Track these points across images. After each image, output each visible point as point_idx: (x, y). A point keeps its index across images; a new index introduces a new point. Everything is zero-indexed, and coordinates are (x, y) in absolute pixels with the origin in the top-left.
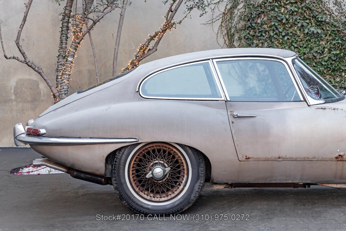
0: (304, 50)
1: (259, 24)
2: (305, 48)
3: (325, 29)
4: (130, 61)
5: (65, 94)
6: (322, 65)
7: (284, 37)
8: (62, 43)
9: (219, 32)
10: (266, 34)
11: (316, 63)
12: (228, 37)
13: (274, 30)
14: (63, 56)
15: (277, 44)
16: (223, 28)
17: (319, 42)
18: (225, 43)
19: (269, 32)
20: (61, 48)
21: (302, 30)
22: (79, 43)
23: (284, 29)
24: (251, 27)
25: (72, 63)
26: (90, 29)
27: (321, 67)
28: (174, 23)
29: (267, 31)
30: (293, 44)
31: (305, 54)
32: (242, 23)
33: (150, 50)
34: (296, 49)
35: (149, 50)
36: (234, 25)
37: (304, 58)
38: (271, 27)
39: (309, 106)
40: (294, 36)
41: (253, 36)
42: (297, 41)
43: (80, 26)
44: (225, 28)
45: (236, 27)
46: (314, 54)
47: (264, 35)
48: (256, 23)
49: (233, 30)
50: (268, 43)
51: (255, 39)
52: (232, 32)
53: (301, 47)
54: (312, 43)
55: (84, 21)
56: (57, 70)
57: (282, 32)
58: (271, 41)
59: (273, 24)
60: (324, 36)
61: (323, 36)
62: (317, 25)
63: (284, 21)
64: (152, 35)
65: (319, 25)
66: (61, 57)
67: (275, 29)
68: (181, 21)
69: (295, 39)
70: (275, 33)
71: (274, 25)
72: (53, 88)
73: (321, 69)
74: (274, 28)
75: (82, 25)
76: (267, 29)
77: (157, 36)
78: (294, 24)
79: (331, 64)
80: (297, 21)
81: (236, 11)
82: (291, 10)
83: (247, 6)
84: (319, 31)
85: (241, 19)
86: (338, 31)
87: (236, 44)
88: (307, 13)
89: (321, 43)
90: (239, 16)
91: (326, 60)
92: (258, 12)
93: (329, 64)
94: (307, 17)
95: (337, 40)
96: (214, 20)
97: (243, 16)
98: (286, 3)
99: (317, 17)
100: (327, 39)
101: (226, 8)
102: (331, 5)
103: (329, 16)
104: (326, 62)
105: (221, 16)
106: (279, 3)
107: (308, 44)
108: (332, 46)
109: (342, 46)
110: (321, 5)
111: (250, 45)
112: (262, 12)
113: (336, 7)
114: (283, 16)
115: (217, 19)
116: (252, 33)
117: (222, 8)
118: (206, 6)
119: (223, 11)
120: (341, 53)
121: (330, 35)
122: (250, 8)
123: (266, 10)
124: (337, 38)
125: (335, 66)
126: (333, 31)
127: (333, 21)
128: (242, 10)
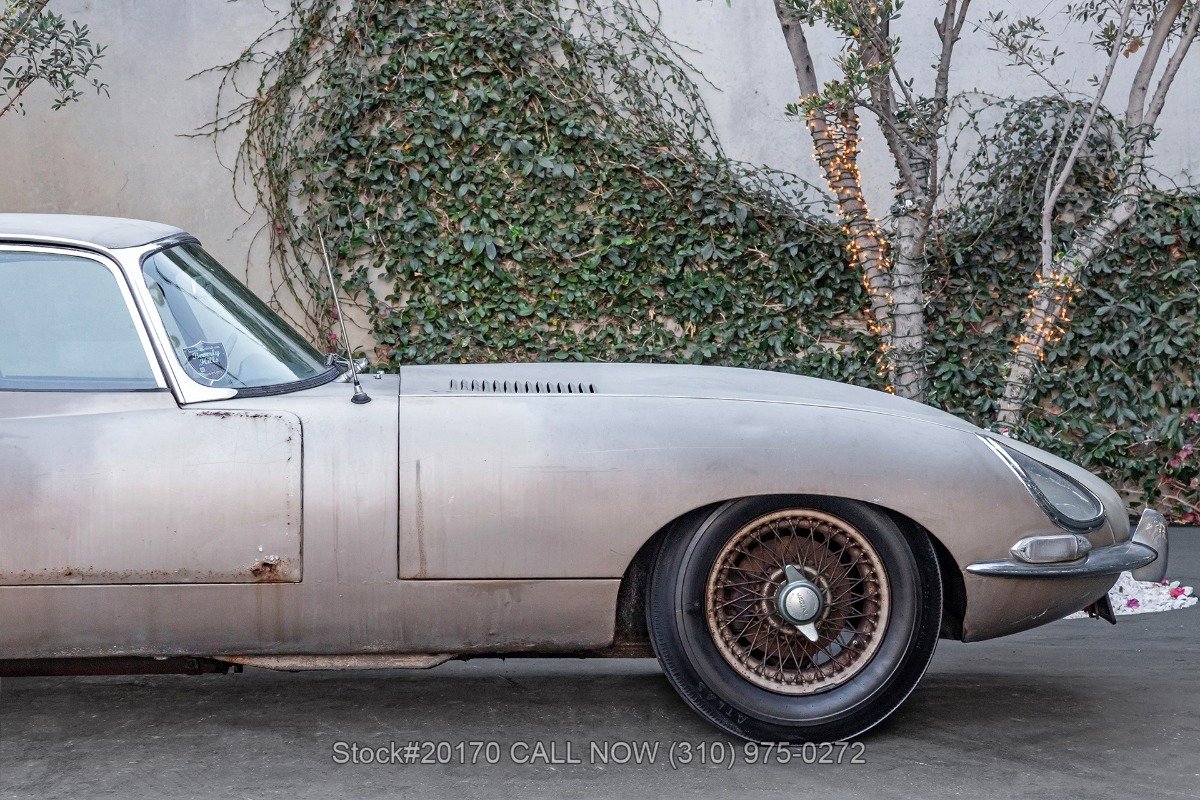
0: (521, 233)
1: (373, 140)
2: (526, 224)
3: (589, 163)
6: (582, 282)
7: (456, 185)
9: (241, 164)
10: (397, 174)
11: (563, 276)
12: (270, 181)
13: (424, 164)
15: (438, 210)
16: (252, 150)
17: (573, 207)
18: (261, 200)
19: (408, 170)
21: (516, 165)
23: (459, 159)
24: (344, 152)
27: (580, 289)
29: (401, 165)
30: (487, 211)
31: (526, 244)
32: (318, 135)
34: (498, 225)
36: (290, 143)
37: (524, 259)
38: (414, 151)
39: (180, 405)
40: (491, 185)
41: (356, 181)
42: (502, 200)
44: (259, 151)
45: (294, 151)
46: (554, 245)
47: (390, 177)
49: (285, 161)
50: (404, 205)
51: (362, 192)
52: (284, 166)
53: (513, 220)
54: (552, 208)
57: (449, 171)
58: (415, 198)
59: (418, 141)
60: (589, 186)
61: (586, 187)
62: (565, 150)
63: (456, 134)
65: (572, 150)
67: (427, 158)
69: (493, 193)
70: (427, 171)
71: (423, 145)
73: (578, 294)
74: (422, 155)
76: (401, 160)
78: (489, 145)
79: (611, 278)
80: (498, 135)
81: (296, 97)
82: (479, 97)
83: (333, 80)
84: (570, 171)
85: (312, 122)
86: (634, 171)
87: (297, 206)
88: (532, 110)
89: (580, 209)
90: (305, 114)
91: (593, 266)
92: (366, 101)
93: (604, 279)
94: (533, 122)
95: (629, 202)
96: (223, 125)
97: (321, 112)
98: (463, 74)
99: (562, 123)
100: (599, 198)
101: (262, 85)
102: (607, 85)
103: (604, 124)
104: (596, 271)
105: (247, 111)
106: (441, 74)
107: (537, 214)
108: (614, 221)
109: (645, 222)
110: (578, 86)
111: (344, 212)
112: (385, 103)
113: (624, 94)
114: (452, 117)
115: (234, 119)
116: (351, 170)
117: (249, 84)
118: (77, 72)
119: (253, 94)
120: (641, 244)
121: (607, 185)
122: (339, 85)
123: (397, 97)
124: (627, 196)
125: (623, 288)
126: (616, 170)
127: (617, 140)
128: (314, 94)
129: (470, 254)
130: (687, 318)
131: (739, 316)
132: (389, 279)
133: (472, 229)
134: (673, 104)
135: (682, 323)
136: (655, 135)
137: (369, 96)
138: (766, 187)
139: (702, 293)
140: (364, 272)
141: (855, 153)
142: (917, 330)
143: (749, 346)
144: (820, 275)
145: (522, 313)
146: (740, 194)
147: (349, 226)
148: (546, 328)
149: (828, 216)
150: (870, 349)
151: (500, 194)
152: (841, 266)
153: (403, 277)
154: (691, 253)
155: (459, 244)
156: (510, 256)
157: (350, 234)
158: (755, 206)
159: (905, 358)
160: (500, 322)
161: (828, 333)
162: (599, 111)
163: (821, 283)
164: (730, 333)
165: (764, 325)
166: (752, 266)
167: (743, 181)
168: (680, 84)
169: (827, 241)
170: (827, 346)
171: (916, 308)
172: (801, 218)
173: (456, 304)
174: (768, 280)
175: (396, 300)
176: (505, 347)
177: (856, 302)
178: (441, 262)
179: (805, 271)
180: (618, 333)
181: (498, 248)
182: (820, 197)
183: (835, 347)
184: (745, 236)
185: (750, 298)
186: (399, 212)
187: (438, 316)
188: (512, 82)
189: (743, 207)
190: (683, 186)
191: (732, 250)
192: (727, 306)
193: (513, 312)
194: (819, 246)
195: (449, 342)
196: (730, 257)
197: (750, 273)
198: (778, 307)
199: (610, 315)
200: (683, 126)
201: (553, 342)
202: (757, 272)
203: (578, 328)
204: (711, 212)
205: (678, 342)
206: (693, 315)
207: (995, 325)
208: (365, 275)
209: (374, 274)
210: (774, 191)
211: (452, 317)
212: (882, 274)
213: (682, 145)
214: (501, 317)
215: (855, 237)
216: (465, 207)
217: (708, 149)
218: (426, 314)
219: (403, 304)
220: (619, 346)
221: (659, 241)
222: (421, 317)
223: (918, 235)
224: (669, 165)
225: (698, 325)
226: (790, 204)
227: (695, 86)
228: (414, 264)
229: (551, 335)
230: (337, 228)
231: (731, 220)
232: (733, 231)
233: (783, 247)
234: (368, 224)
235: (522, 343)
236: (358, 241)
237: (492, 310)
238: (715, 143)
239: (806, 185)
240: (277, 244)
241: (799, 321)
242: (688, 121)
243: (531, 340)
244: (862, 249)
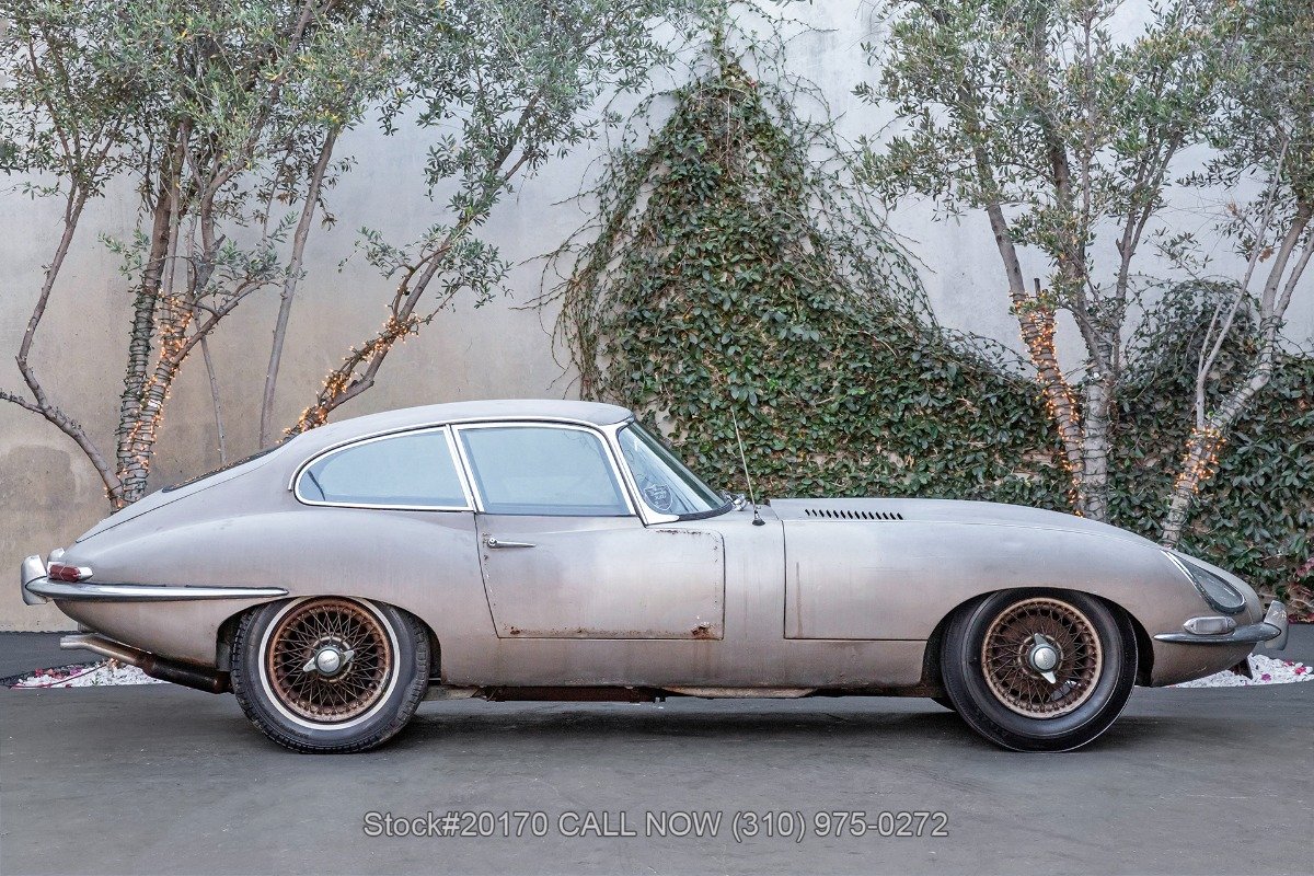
0: (776, 384)
1: (661, 311)
2: (780, 377)
3: (830, 329)
4: (305, 412)
5: (140, 490)
6: (824, 423)
7: (726, 347)
8: (133, 361)
9: (558, 330)
10: (679, 338)
11: (808, 418)
12: (581, 344)
13: (701, 331)
14: (136, 393)
15: (711, 366)
16: (567, 320)
17: (818, 364)
18: (573, 359)
19: (688, 335)
20: (133, 374)
21: (772, 331)
22: (177, 366)
23: (727, 326)
24: (639, 321)
25: (158, 413)
26: (205, 333)
27: (823, 429)
28: (413, 321)
29: (683, 331)
30: (749, 367)
31: (779, 393)
32: (619, 309)
33: (355, 383)
34: (758, 379)
35: (352, 385)
36: (597, 315)
37: (778, 405)
38: (693, 320)
39: (645, 525)
40: (753, 347)
41: (647, 343)
42: (761, 359)
43: (179, 324)
44: (573, 320)
45: (601, 320)
46: (803, 394)
47: (674, 341)
48: (654, 310)
49: (593, 328)
50: (684, 362)
51: (652, 352)
52: (592, 332)
53: (770, 375)
54: (800, 365)
55: (190, 311)
56: (121, 431)
57: (721, 335)
58: (693, 357)
59: (697, 312)
60: (830, 347)
61: (828, 348)
62: (812, 320)
63: (726, 307)
64: (360, 349)
65: (818, 320)
66: (130, 398)
67: (703, 326)
68: (430, 316)
69: (755, 354)
70: (702, 336)
71: (701, 315)
72: (109, 476)
73: (821, 433)
74: (700, 323)
75: (186, 322)
76: (683, 327)
77: (374, 352)
78: (753, 315)
79: (847, 421)
80: (760, 308)
81: (602, 277)
82: (745, 279)
83: (631, 266)
84: (816, 336)
85: (614, 298)
86: (865, 336)
87: (602, 363)
88: (785, 288)
89: (822, 366)
90: (610, 291)
91: (833, 411)
92: (658, 282)
93: (841, 421)
94: (786, 298)
95: (861, 360)
96: (545, 300)
97: (621, 290)
98: (733, 260)
99: (810, 299)
100: (838, 357)
101: (576, 270)
102: (846, 269)
103: (842, 298)
104: (835, 415)
105: (564, 289)
106: (715, 260)
107: (789, 369)
108: (849, 375)
109: (874, 377)
110: (822, 269)
111: (638, 368)
112: (671, 283)
113: (859, 275)
114: (724, 294)
115: (553, 295)
116: (643, 335)
117: (566, 268)
118: (491, 281)
119: (569, 276)
120: (871, 393)
121: (844, 347)
122: (637, 270)
123: (681, 278)
124: (861, 356)
125: (856, 428)
126: (852, 336)
127: (852, 311)
128: (618, 276)
129: (737, 401)
130: (907, 453)
131: (949, 451)
132: (671, 421)
133: (739, 381)
134: (897, 284)
135: (903, 457)
136: (883, 309)
137: (659, 278)
138: (972, 350)
139: (920, 433)
140: (652, 414)
141: (1052, 334)
142: (1102, 470)
143: (956, 475)
144: (1014, 419)
145: (776, 448)
146: (951, 355)
147: (642, 379)
148: (795, 459)
149: (1020, 373)
150: (1054, 478)
151: (760, 354)
152: (1031, 412)
153: (682, 418)
154: (912, 401)
155: (727, 393)
156: (767, 403)
157: (643, 385)
158: (963, 364)
159: (1093, 490)
160: (759, 455)
161: (1020, 466)
162: (838, 289)
163: (1015, 426)
164: (941, 465)
165: (969, 459)
166: (959, 411)
167: (953, 345)
168: (903, 268)
169: (1020, 393)
170: (1019, 476)
171: (1101, 453)
172: (1000, 374)
173: (724, 440)
174: (972, 423)
175: (676, 436)
176: (763, 474)
177: (1043, 441)
178: (714, 408)
179: (1002, 416)
180: (851, 463)
181: (758, 396)
182: (1014, 357)
183: (1026, 476)
184: (954, 388)
185: (957, 437)
186: (680, 367)
187: (710, 450)
188: (771, 266)
189: (953, 366)
190: (906, 349)
191: (944, 399)
192: (939, 443)
193: (769, 446)
194: (1013, 397)
195: (719, 470)
196: (943, 404)
197: (958, 417)
198: (980, 445)
199: (846, 450)
200: (905, 301)
201: (800, 470)
202: (963, 416)
203: (820, 460)
204: (927, 369)
205: (900, 472)
206: (912, 450)
207: (1155, 460)
208: (654, 418)
209: (660, 416)
210: (978, 353)
211: (721, 451)
212: (1073, 425)
213: (905, 316)
214: (760, 451)
215: (1053, 397)
216: (732, 364)
217: (924, 319)
218: (701, 448)
219: (683, 440)
220: (853, 474)
221: (886, 392)
222: (697, 450)
223: (1104, 399)
224: (894, 332)
225: (916, 458)
226: (991, 363)
227: (915, 270)
228: (693, 409)
229: (798, 465)
230: (632, 380)
231: (943, 376)
232: (944, 383)
233: (984, 396)
234: (657, 377)
235: (776, 471)
236: (648, 391)
237: (753, 445)
238: (931, 315)
239: (1004, 348)
240: (585, 393)
241: (997, 456)
242: (909, 297)
243: (784, 469)
244: (1058, 407)
